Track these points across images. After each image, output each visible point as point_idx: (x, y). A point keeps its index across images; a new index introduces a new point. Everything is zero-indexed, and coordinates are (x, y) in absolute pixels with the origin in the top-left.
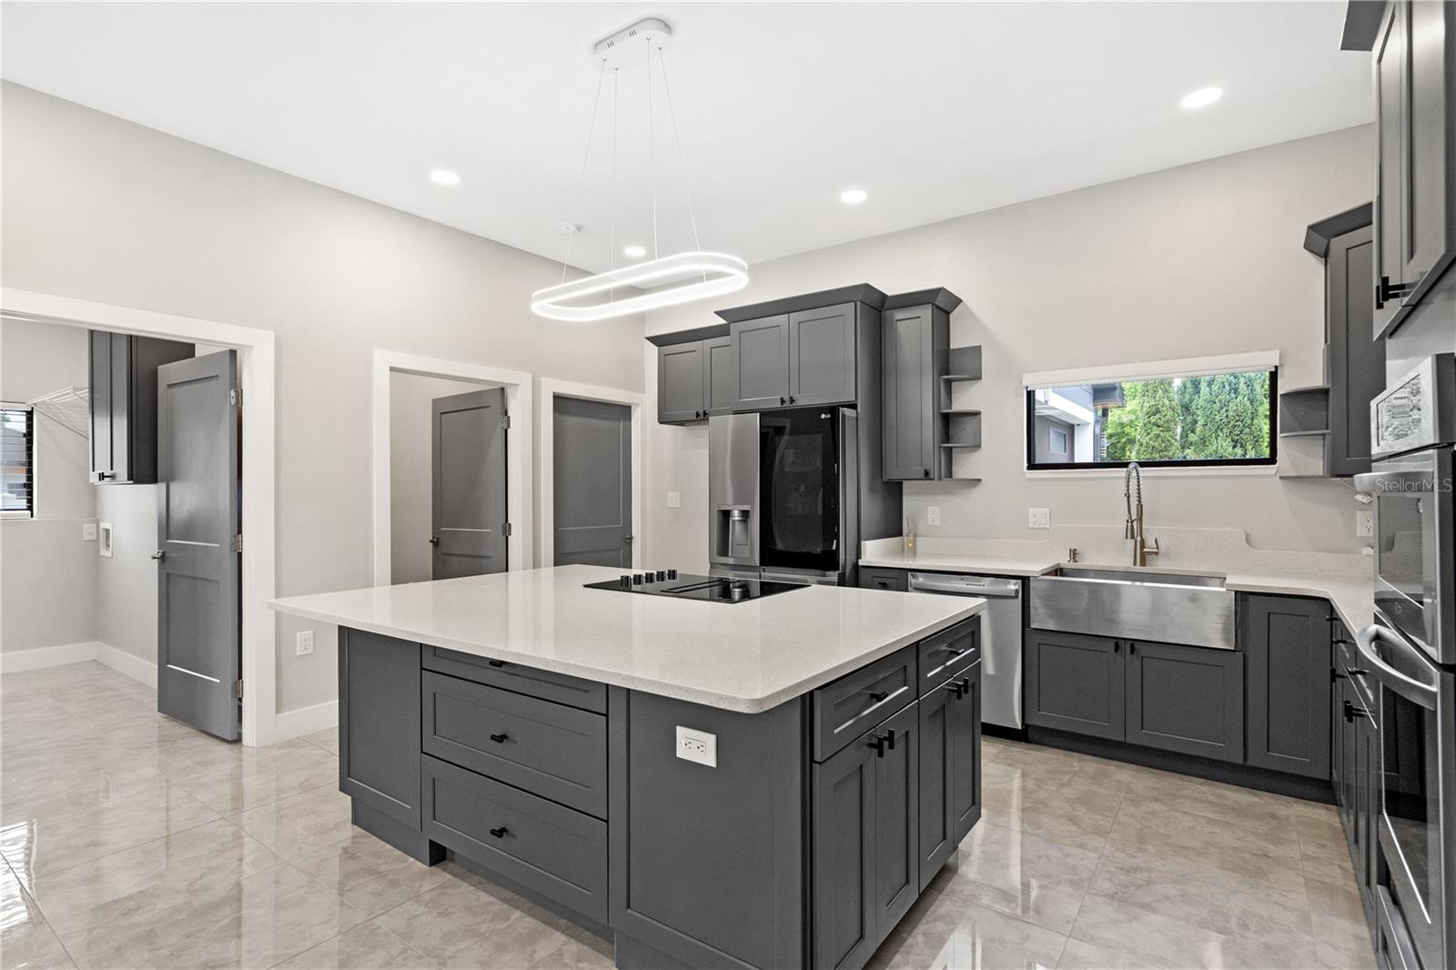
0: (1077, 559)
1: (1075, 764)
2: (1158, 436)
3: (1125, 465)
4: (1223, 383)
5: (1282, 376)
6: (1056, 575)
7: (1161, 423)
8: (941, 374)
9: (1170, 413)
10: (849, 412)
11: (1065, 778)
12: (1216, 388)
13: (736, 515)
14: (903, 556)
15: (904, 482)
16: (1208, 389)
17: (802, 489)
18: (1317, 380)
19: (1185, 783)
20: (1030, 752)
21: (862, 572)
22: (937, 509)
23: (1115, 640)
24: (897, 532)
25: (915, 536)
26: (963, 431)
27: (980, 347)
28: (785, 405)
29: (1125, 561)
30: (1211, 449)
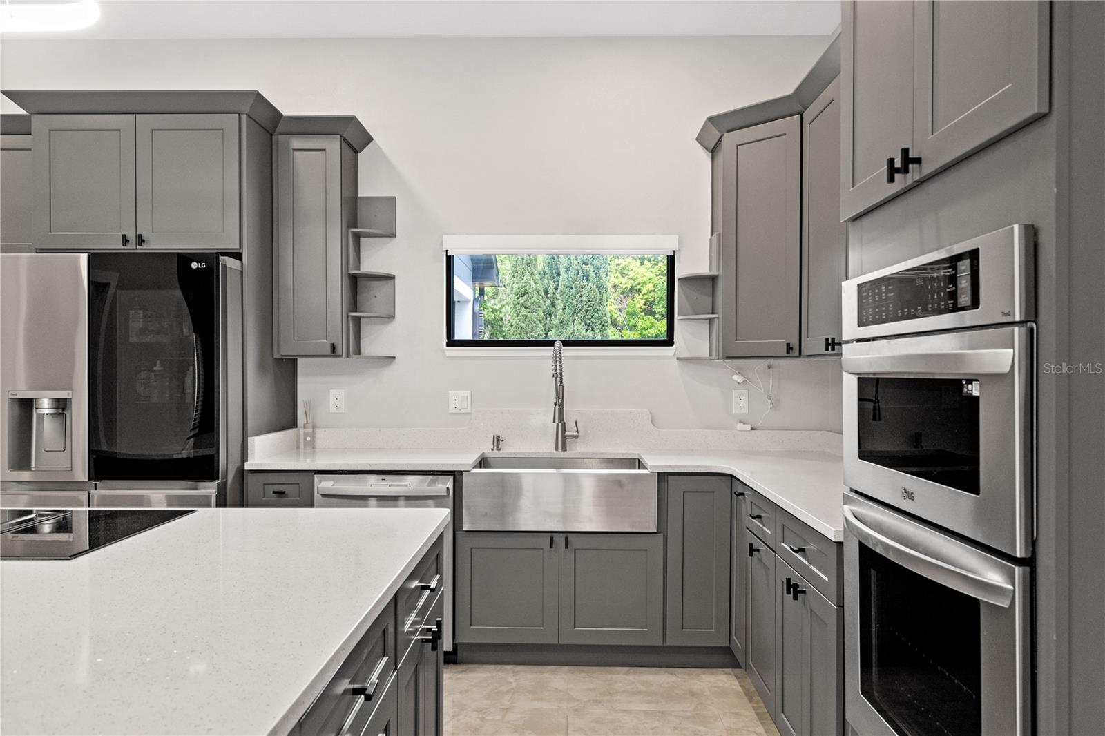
0: (500, 447)
1: (512, 680)
2: (526, 317)
3: (551, 343)
4: (577, 270)
5: (679, 262)
6: (481, 467)
7: (528, 304)
8: (349, 226)
9: (536, 295)
10: (231, 263)
11: (506, 701)
12: (573, 274)
13: (45, 406)
14: (298, 454)
15: (300, 360)
16: (566, 275)
17: (158, 367)
18: (704, 269)
19: (614, 676)
20: (460, 675)
21: (250, 481)
22: (342, 392)
23: (550, 535)
24: (289, 422)
25: (314, 427)
26: (374, 297)
27: (394, 199)
28: (129, 246)
29: (547, 447)
30: (570, 330)
